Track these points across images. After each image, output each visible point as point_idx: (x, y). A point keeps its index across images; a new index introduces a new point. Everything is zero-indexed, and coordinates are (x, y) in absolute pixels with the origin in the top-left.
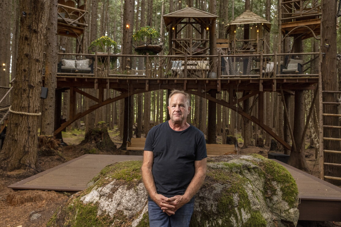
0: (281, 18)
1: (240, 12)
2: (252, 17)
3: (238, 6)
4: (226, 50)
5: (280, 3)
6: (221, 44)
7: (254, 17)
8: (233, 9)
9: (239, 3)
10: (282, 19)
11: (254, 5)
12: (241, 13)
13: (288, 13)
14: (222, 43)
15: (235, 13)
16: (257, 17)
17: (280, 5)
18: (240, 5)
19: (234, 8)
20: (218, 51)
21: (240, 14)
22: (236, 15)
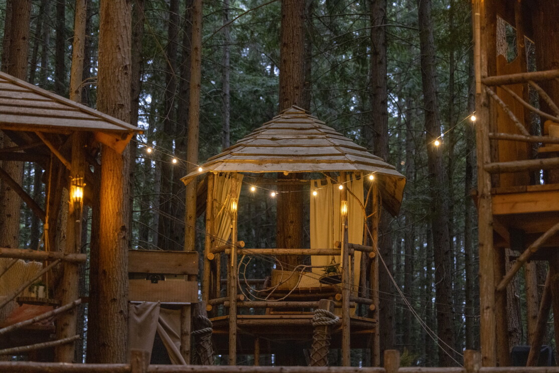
0: (487, 158)
1: (255, 114)
2: (315, 142)
3: (248, 87)
4: (182, 318)
5: (478, 78)
6: (155, 278)
7: (325, 142)
8: (228, 99)
9: (250, 77)
10: (490, 165)
11: (315, 87)
12: (259, 119)
13: (525, 136)
14: (162, 276)
15: (234, 118)
16: (337, 142)
17: (479, 88)
18: (255, 84)
19: (231, 93)
20: (139, 320)
21: (257, 125)
22: (240, 126)
